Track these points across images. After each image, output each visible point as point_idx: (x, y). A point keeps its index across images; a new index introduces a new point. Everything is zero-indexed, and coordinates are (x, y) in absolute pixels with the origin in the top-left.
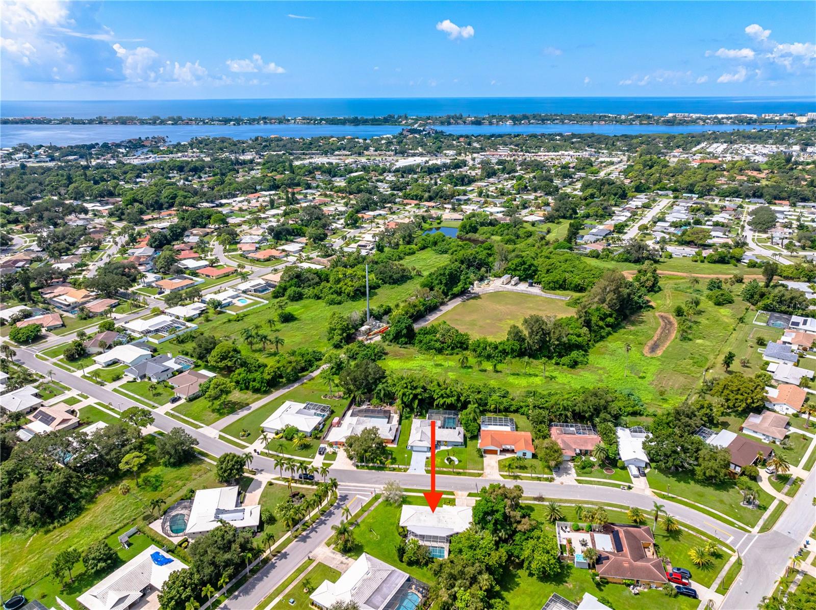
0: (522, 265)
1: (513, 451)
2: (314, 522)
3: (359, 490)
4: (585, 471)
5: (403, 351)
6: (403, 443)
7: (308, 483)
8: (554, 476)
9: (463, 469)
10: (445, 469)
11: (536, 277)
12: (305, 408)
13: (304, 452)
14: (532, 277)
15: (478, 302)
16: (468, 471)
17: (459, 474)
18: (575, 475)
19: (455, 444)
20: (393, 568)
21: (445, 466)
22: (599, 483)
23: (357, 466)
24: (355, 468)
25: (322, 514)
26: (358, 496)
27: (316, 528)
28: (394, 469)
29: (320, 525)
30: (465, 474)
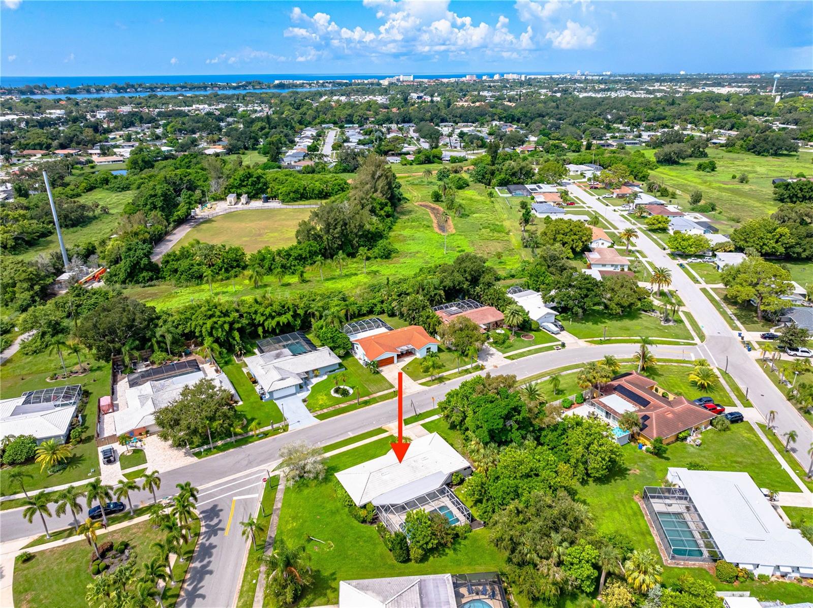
0: (249, 178)
1: (409, 353)
2: (184, 581)
3: (229, 489)
4: (505, 345)
5: (150, 290)
6: (248, 396)
7: (120, 520)
8: (480, 363)
9: (368, 395)
10: (343, 406)
11: (269, 190)
12: (25, 403)
13: (70, 471)
14: (263, 191)
15: (214, 224)
16: (375, 395)
17: (366, 403)
18: (501, 354)
19: (330, 370)
20: (417, 578)
21: (338, 402)
22: (530, 353)
23: (198, 455)
24: (195, 460)
25: (190, 559)
26: (235, 498)
27: (195, 589)
28: (266, 435)
29: (201, 579)
30: (375, 401)
